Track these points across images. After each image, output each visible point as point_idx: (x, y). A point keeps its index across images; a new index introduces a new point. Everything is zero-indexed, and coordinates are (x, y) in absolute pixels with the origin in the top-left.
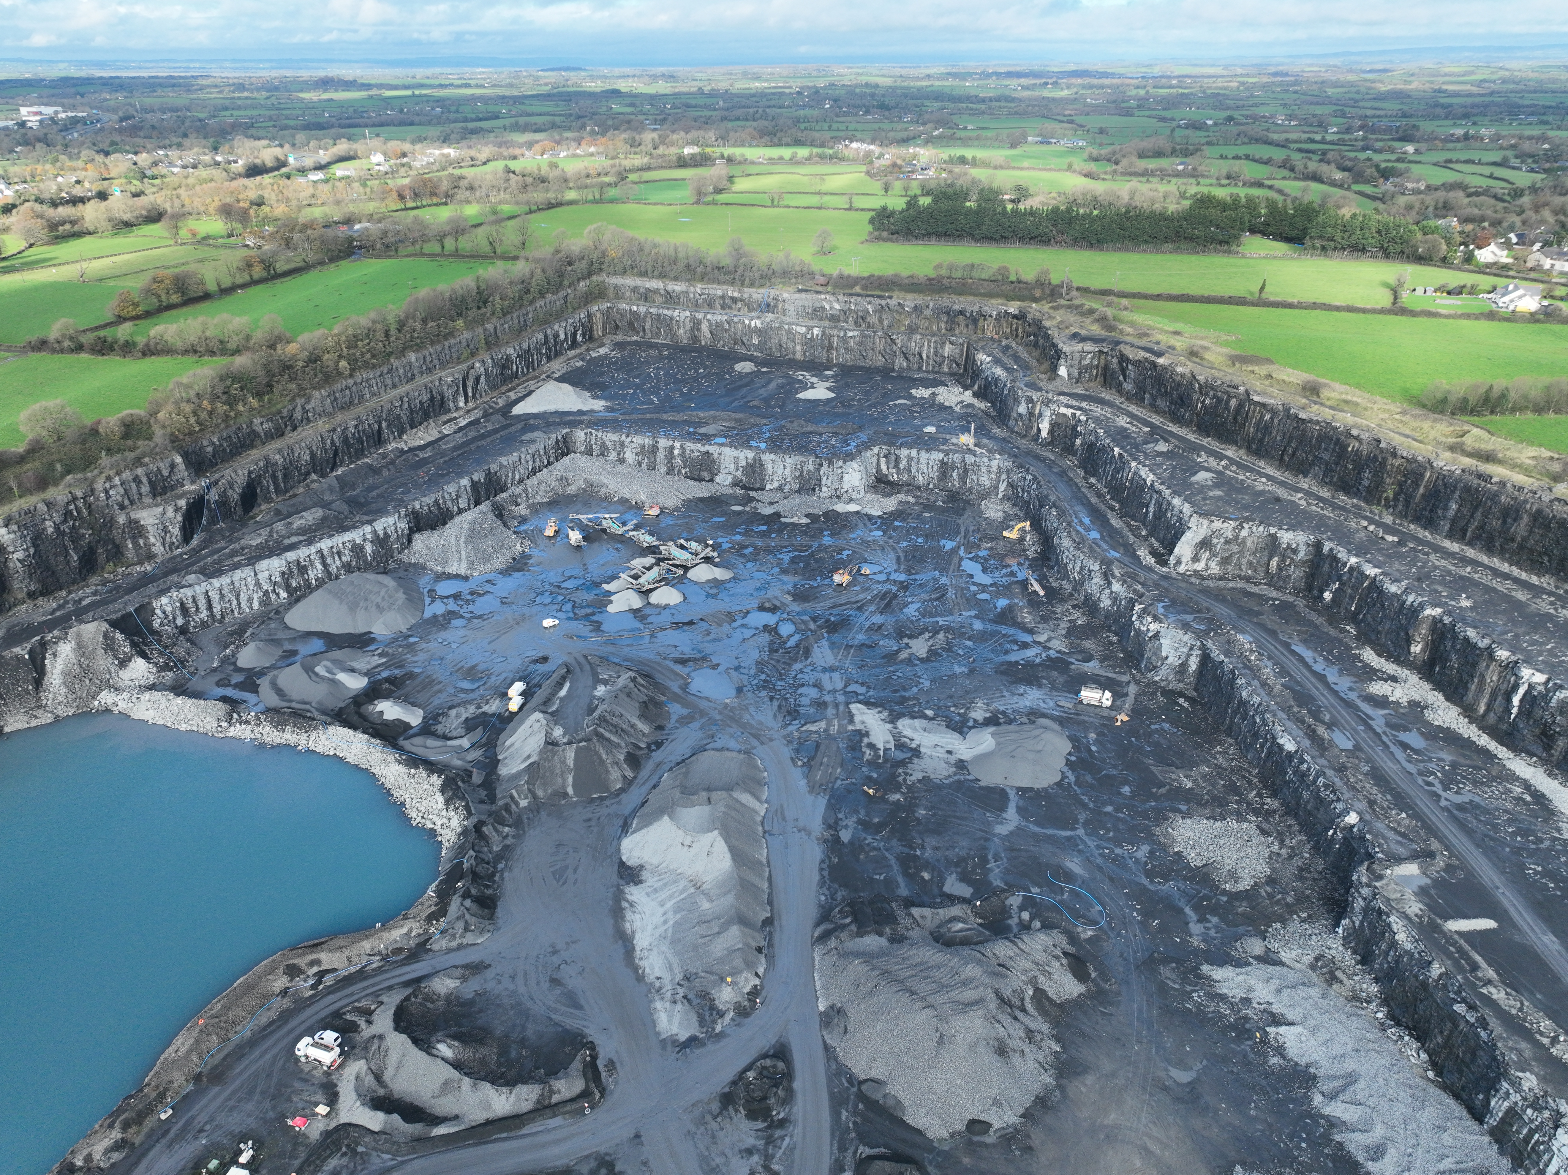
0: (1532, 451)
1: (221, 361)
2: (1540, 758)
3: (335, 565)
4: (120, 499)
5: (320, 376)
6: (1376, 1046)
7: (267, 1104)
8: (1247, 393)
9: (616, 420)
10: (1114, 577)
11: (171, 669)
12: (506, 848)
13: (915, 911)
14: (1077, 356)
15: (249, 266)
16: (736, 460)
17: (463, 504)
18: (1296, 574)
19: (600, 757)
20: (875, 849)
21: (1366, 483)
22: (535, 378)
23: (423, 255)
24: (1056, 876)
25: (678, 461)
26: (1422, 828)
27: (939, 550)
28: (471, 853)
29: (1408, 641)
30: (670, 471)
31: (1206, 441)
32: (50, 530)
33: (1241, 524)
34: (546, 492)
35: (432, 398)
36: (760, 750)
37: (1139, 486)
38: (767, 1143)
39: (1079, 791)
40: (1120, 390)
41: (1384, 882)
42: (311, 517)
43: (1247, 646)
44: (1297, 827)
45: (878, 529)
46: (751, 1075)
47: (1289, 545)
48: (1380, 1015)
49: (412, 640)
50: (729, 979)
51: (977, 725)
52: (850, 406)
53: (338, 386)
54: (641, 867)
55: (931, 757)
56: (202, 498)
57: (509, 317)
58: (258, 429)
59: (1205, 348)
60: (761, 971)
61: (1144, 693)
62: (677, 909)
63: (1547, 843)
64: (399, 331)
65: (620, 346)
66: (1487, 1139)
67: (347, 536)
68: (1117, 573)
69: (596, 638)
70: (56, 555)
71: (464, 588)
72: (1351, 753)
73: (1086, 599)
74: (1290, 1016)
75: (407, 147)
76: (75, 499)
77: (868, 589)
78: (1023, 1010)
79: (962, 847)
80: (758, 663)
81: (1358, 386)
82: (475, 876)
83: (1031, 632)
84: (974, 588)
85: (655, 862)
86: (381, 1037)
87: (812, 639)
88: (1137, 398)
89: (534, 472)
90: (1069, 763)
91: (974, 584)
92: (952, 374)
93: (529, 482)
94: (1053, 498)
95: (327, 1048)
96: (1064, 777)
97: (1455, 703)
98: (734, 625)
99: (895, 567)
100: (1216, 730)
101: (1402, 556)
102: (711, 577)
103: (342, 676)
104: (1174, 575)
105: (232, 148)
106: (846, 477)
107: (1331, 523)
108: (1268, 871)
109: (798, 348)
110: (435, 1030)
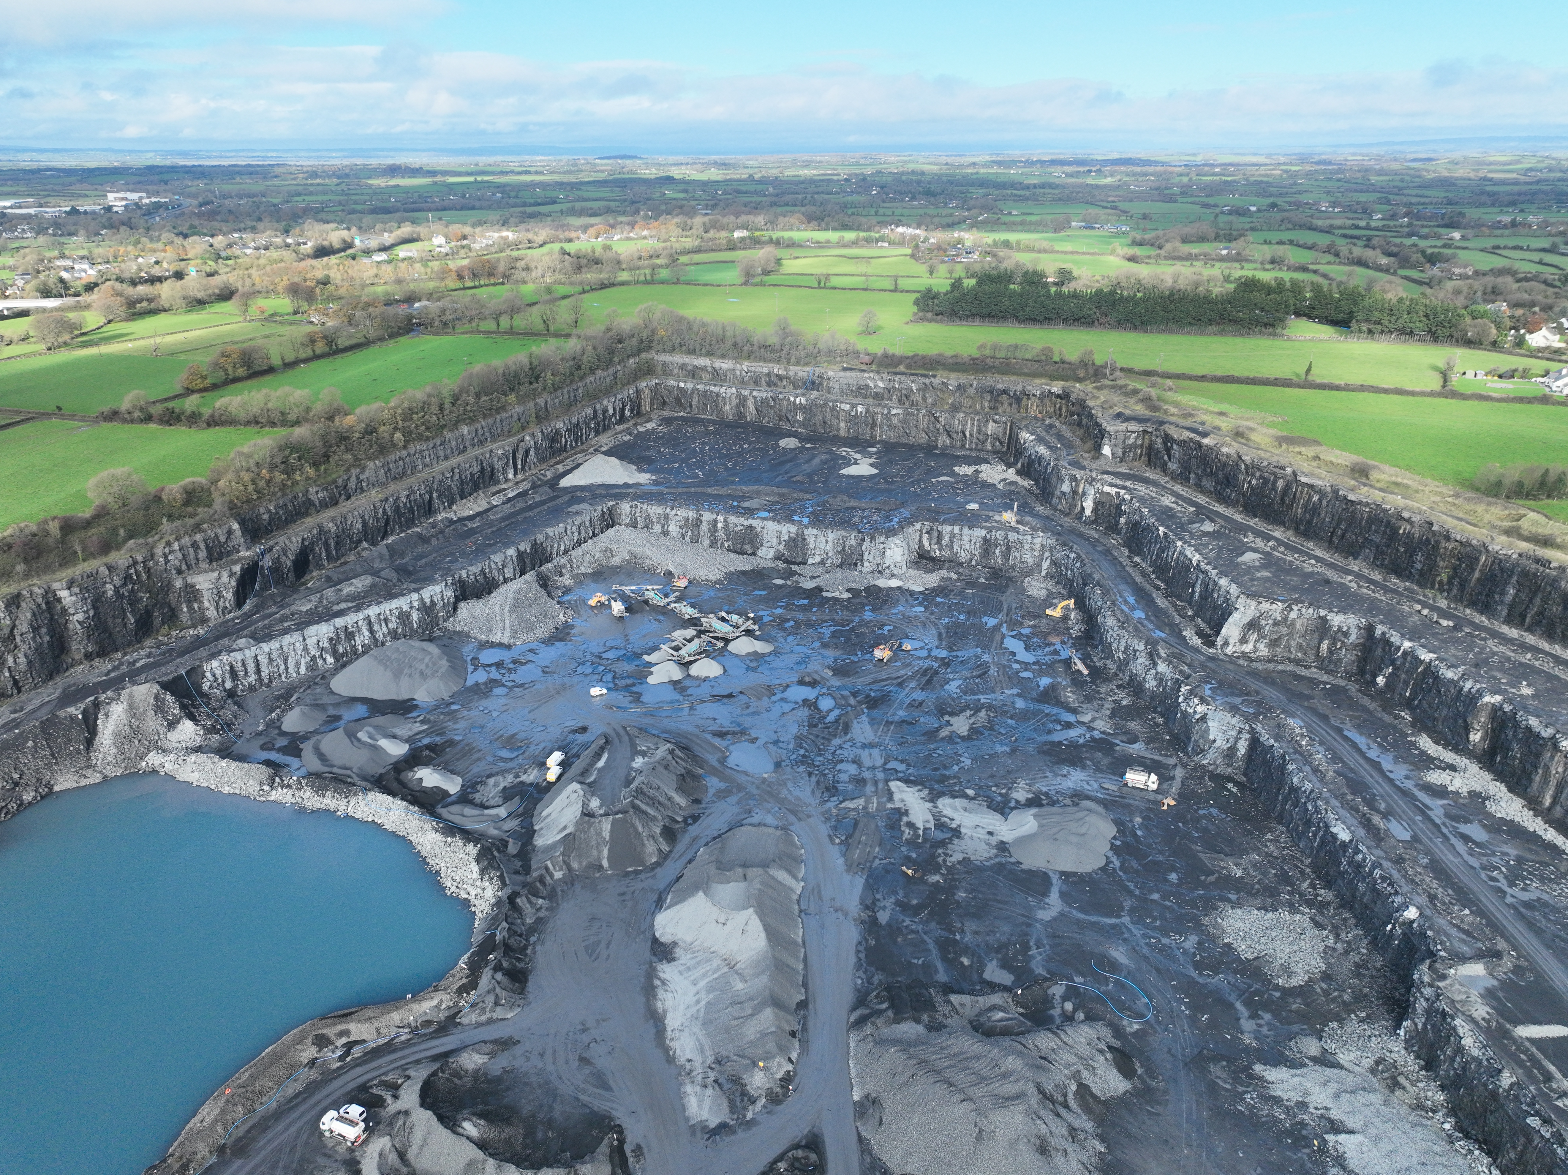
1: (280, 433)
3: (381, 632)
4: (177, 563)
5: (375, 447)
6: (1444, 1160)
8: (1295, 474)
9: (661, 494)
10: (1160, 657)
11: (217, 732)
12: (539, 921)
13: (954, 998)
14: (1121, 436)
15: (313, 341)
16: (779, 534)
17: (509, 573)
18: (1348, 657)
19: (636, 830)
20: (913, 931)
21: (1419, 566)
22: (583, 451)
23: (480, 332)
24: (1101, 965)
25: (721, 535)
26: (1487, 925)
27: (981, 629)
28: (504, 924)
29: (1467, 729)
30: (713, 544)
31: (1253, 522)
32: (110, 593)
33: (1289, 606)
34: (591, 563)
35: (482, 470)
36: (797, 827)
37: (1185, 566)
39: (1124, 877)
40: (1164, 469)
41: (1448, 982)
42: (360, 584)
43: (1298, 731)
44: (1352, 921)
45: (920, 604)
46: (782, 1166)
47: (1340, 628)
48: (1447, 1126)
49: (454, 707)
50: (761, 1064)
51: (1019, 805)
52: (893, 482)
53: (392, 457)
54: (675, 944)
55: (971, 838)
56: (256, 564)
57: (559, 392)
58: (314, 497)
59: (1251, 429)
60: (794, 1056)
61: (1191, 777)
62: (710, 989)
64: (453, 404)
65: (667, 421)
67: (394, 604)
68: (1162, 653)
69: (637, 709)
70: (114, 617)
71: (507, 656)
72: (1409, 845)
73: (1131, 679)
74: (1350, 1124)
75: (467, 230)
76: (135, 563)
77: (909, 665)
78: (1066, 1106)
79: (1004, 931)
80: (796, 737)
81: (1409, 468)
82: (508, 949)
83: (1074, 711)
84: (1016, 666)
85: (689, 939)
86: (406, 1113)
87: (851, 715)
88: (1182, 477)
89: (579, 543)
90: (1113, 847)
91: (1017, 662)
92: (995, 452)
93: (573, 553)
94: (1096, 576)
95: (352, 1123)
96: (1109, 862)
97: (1518, 795)
98: (774, 698)
99: (936, 643)
100: (1267, 816)
101: (1458, 641)
102: (751, 650)
103: (384, 743)
104: (1221, 657)
105: (302, 231)
106: (888, 553)
107: (1382, 606)
108: (1324, 967)
109: (842, 425)
110: (461, 1107)
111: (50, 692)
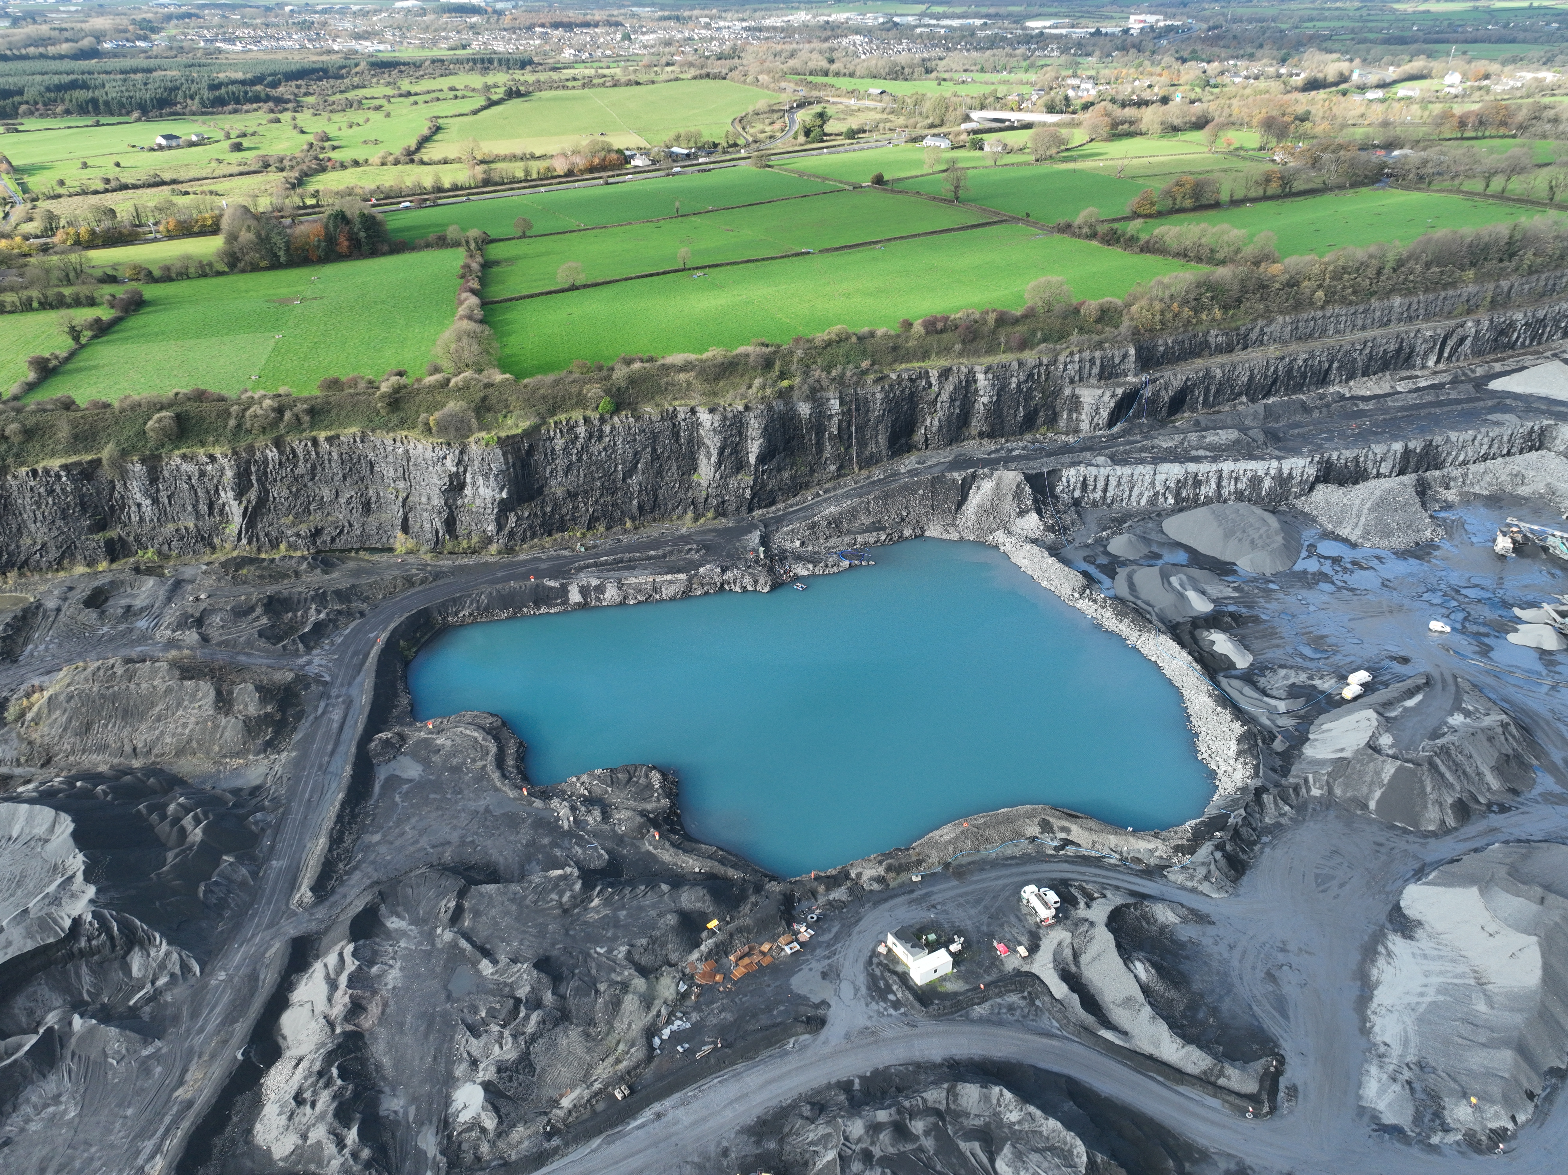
1: (1203, 269)
3: (1228, 488)
4: (1073, 373)
5: (1291, 301)
7: (985, 919)
11: (1054, 532)
12: (1278, 825)
15: (1268, 180)
17: (1385, 468)
19: (1423, 788)
22: (1536, 353)
23: (1459, 191)
28: (1242, 811)
32: (1014, 385)
34: (1490, 484)
35: (1399, 350)
42: (1226, 436)
49: (1272, 586)
50: (1474, 1100)
53: (1305, 316)
54: (1420, 924)
56: (1137, 391)
57: (1535, 276)
58: (1212, 340)
60: (1521, 1118)
62: (1443, 990)
64: (1394, 270)
67: (1251, 465)
69: (1480, 663)
70: (1010, 407)
71: (1348, 554)
75: (1494, 67)
76: (1040, 364)
82: (1236, 834)
85: (1439, 927)
86: (1092, 924)
89: (1485, 458)
93: (1473, 468)
95: (1046, 905)
103: (1192, 595)
105: (1300, 60)
110: (1140, 947)
111: (945, 456)
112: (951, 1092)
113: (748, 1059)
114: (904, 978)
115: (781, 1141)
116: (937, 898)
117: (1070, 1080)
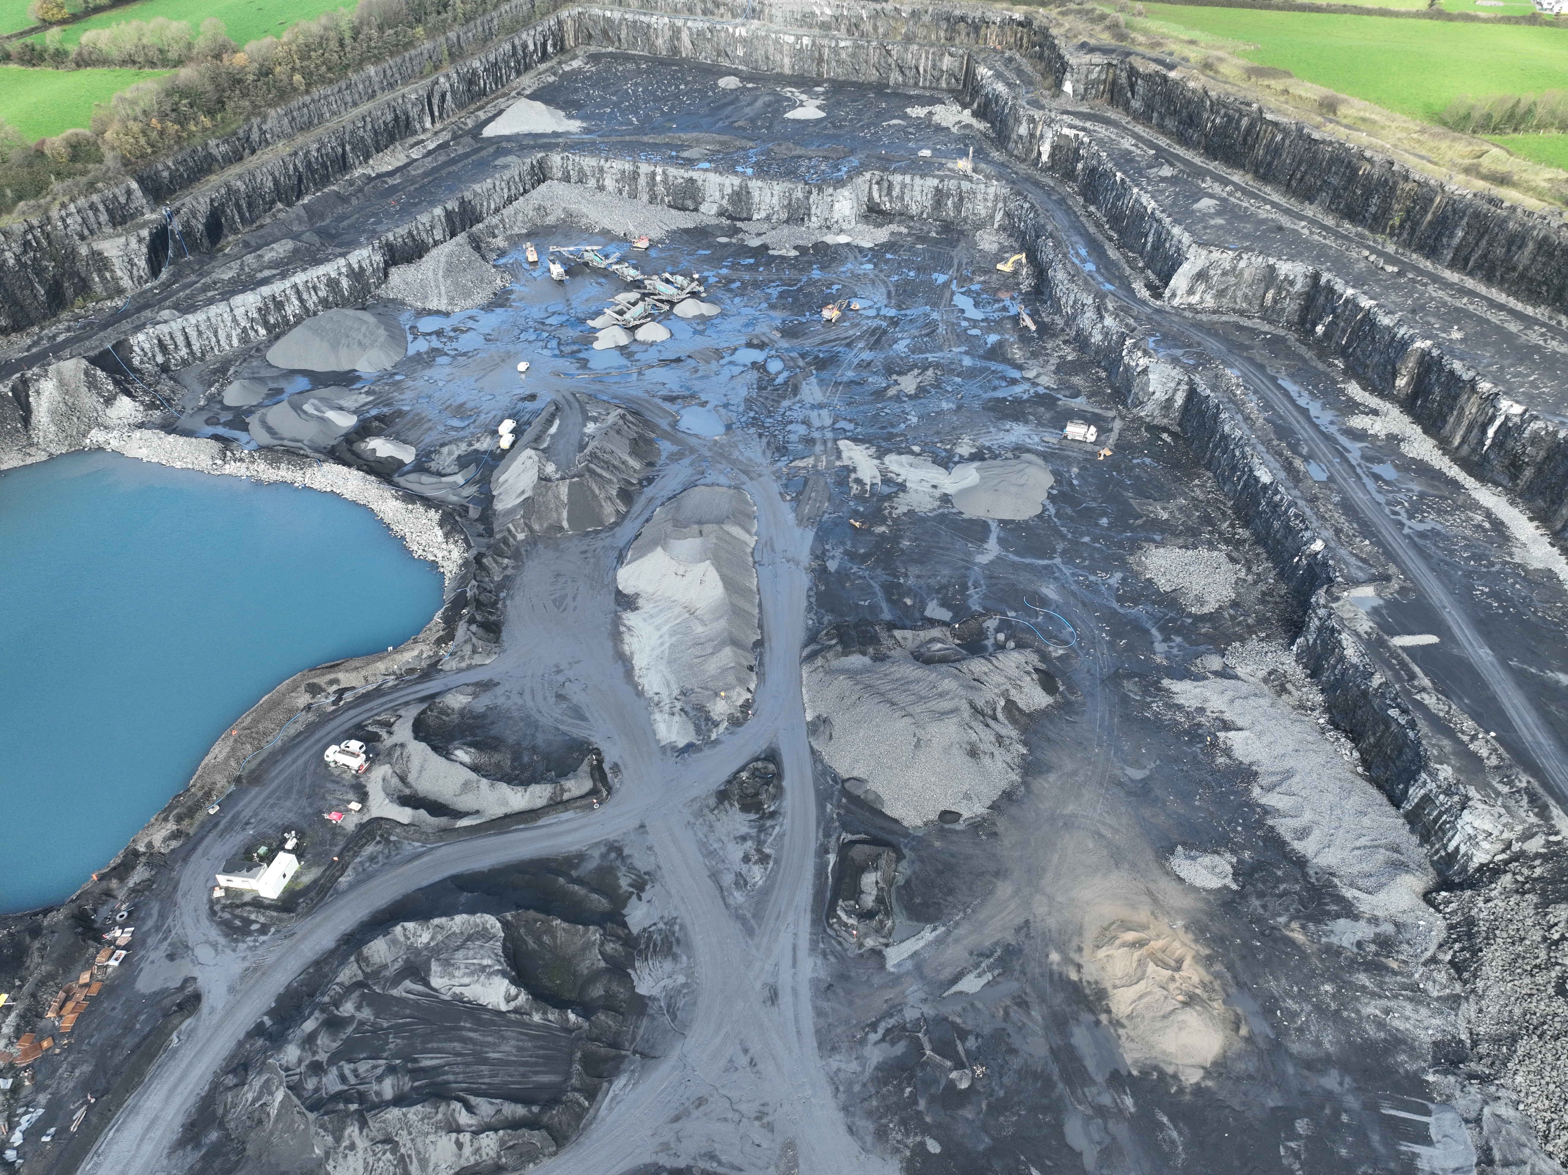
0: (1549, 173)
1: (165, 73)
2: (1505, 487)
3: (312, 301)
4: (79, 228)
5: (274, 91)
6: (1314, 747)
7: (304, 802)
8: (1260, 110)
9: (593, 143)
10: (1107, 310)
11: (158, 408)
12: (507, 578)
13: (897, 633)
14: (1084, 69)
16: (721, 187)
17: (438, 235)
18: (1291, 306)
19: (593, 493)
20: (860, 577)
21: (1373, 209)
22: (504, 95)
24: (1032, 601)
25: (660, 189)
26: (1383, 553)
27: (930, 284)
28: (474, 582)
29: (1394, 375)
30: (652, 200)
31: (1213, 166)
32: (11, 262)
33: (1240, 255)
34: (524, 222)
35: (396, 119)
36: (749, 485)
37: (1140, 215)
38: (760, 831)
39: (1058, 523)
40: (1127, 109)
41: (1340, 603)
42: (281, 249)
43: (1234, 381)
44: (1265, 555)
45: (869, 261)
46: (744, 775)
47: (1286, 276)
48: (1322, 721)
49: (398, 378)
50: (723, 694)
51: (962, 460)
52: (841, 127)
53: (294, 104)
54: (637, 595)
55: (916, 491)
56: (164, 228)
57: (472, 24)
58: (214, 151)
59: (1221, 60)
60: (752, 686)
61: (1128, 429)
62: (673, 633)
63: (1498, 567)
64: (355, 39)
65: (594, 58)
66: (1401, 821)
67: (321, 270)
68: (1110, 306)
69: (584, 376)
70: (22, 288)
71: (446, 324)
72: (1325, 485)
73: (1078, 335)
74: (1239, 723)
76: (31, 228)
77: (858, 324)
78: (995, 718)
79: (945, 574)
80: (746, 400)
81: (1379, 102)
82: (479, 604)
83: (1020, 368)
84: (965, 324)
85: (650, 590)
86: (402, 745)
87: (800, 376)
88: (1144, 117)
89: (510, 200)
90: (1050, 497)
91: (966, 319)
92: (950, 91)
93: (505, 212)
94: (1049, 228)
95: (353, 754)
96: (1045, 509)
97: (1432, 436)
98: (722, 362)
99: (885, 302)
100: (1197, 464)
101: (1400, 287)
102: (697, 313)
103: (331, 415)
104: (1168, 309)
106: (837, 206)
107: (1331, 252)
108: (1233, 596)
109: (787, 60)
110: (452, 739)
112: (362, 960)
113: (135, 1088)
114: (258, 903)
115: (222, 1125)
116: (247, 813)
117: (454, 878)
